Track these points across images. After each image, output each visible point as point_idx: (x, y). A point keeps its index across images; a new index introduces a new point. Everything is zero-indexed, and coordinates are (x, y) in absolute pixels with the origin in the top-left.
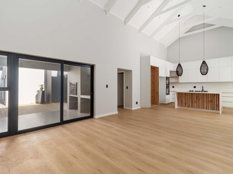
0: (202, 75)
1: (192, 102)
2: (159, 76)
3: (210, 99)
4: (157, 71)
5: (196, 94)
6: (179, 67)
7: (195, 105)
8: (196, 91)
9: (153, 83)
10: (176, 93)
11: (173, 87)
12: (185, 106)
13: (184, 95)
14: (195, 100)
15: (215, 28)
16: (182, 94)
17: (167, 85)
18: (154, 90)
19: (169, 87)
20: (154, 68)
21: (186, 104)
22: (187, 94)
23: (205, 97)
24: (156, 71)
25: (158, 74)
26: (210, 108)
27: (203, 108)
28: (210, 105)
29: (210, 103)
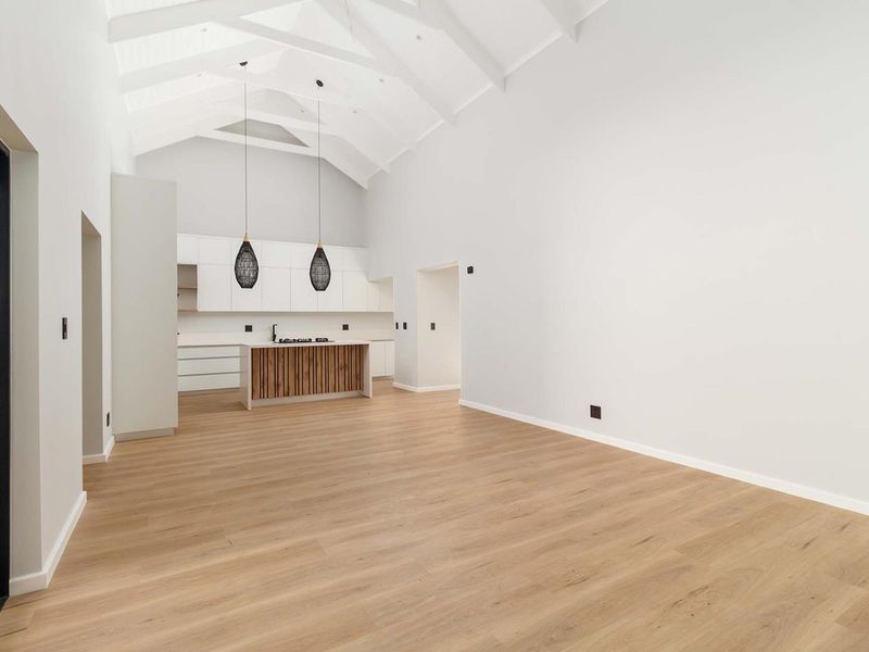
0: (317, 289)
1: (297, 377)
3: (341, 361)
6: (246, 255)
7: (306, 383)
8: (317, 340)
12: (276, 395)
13: (271, 358)
14: (306, 369)
15: (302, 153)
21: (277, 386)
22: (281, 352)
26: (342, 386)
27: (327, 391)
28: (342, 379)
29: (342, 373)
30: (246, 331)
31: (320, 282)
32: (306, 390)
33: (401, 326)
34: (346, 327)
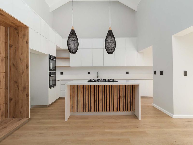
1: (95, 101)
2: (29, 48)
3: (121, 93)
4: (24, 35)
5: (101, 86)
7: (101, 105)
9: (14, 65)
10: (68, 86)
11: (62, 73)
12: (84, 110)
13: (82, 90)
14: (100, 97)
16: (78, 87)
17: (50, 70)
18: (16, 82)
19: (54, 74)
20: (16, 29)
21: (85, 105)
22: (87, 88)
23: (115, 91)
24: (21, 35)
25: (27, 43)
26: (121, 108)
27: (113, 110)
28: (121, 104)
29: (121, 100)
30: (90, 74)
31: (110, 49)
32: (100, 109)
33: (158, 73)
34: (127, 73)
